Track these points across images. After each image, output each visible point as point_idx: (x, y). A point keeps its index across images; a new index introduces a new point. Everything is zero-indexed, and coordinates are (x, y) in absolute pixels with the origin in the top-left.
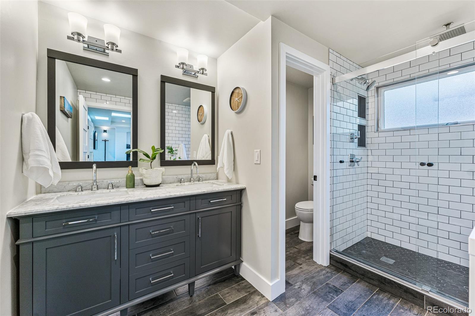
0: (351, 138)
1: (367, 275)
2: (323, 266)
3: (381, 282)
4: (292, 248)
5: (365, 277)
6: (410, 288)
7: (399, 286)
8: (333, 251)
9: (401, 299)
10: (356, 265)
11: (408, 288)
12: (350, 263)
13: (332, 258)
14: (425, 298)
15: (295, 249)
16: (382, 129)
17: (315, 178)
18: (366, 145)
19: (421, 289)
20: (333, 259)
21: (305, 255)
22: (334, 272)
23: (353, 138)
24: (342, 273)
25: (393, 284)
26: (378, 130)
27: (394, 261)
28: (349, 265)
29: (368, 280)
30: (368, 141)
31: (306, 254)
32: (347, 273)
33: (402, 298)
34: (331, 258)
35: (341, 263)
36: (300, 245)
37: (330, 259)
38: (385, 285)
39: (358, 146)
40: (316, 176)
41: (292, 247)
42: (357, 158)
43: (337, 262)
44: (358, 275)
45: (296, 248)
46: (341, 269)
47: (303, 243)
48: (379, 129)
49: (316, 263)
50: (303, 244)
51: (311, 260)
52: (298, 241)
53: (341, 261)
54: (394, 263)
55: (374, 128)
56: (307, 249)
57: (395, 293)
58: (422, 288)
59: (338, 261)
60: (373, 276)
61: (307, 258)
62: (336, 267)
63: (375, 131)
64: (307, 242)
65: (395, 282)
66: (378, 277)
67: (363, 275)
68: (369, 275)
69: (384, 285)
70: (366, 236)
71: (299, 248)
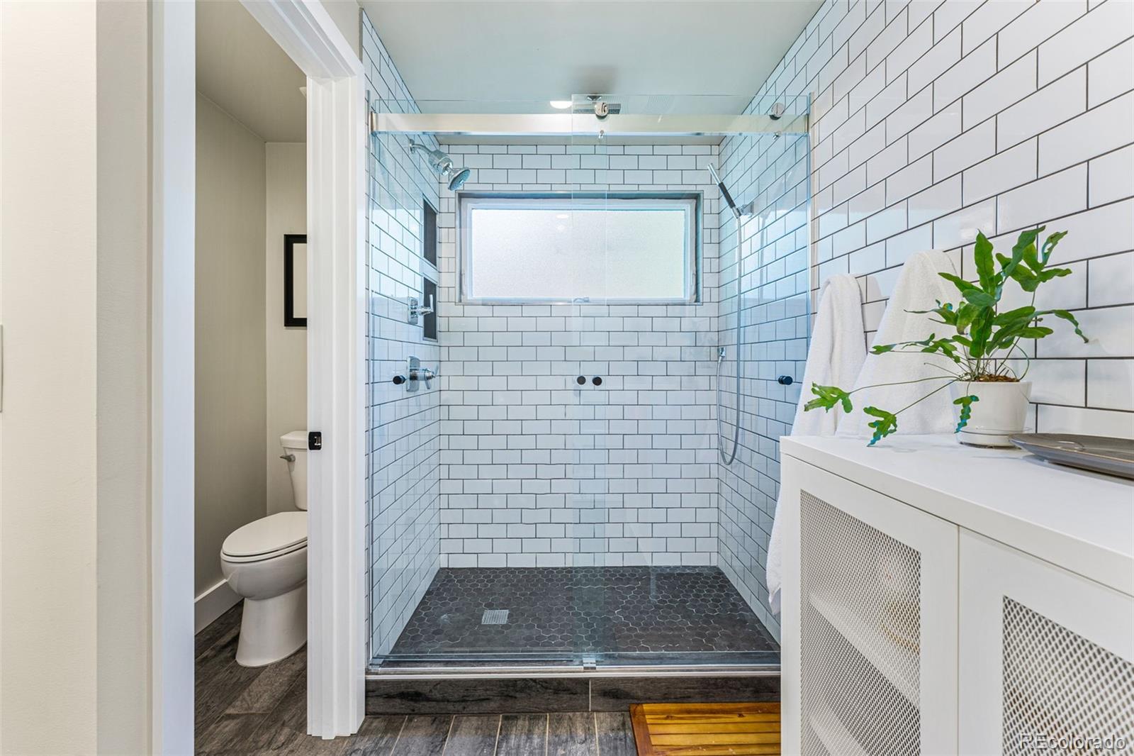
0: (412, 313)
1: (473, 696)
2: (345, 738)
3: (508, 696)
4: (213, 726)
5: (469, 703)
6: (564, 679)
7: (544, 684)
8: (373, 669)
9: (548, 714)
10: (445, 681)
11: (560, 681)
12: (427, 682)
13: (373, 691)
14: (590, 687)
15: (226, 723)
16: (468, 298)
17: (315, 440)
18: (438, 334)
19: (583, 670)
20: (376, 693)
21: (273, 731)
22: (385, 739)
23: (415, 312)
24: (406, 728)
25: (532, 687)
26: (460, 301)
27: (507, 612)
28: (425, 690)
29: (475, 709)
30: (441, 324)
31: (275, 722)
32: (422, 718)
33: (551, 711)
34: (370, 694)
35: (402, 696)
36: (245, 694)
37: (367, 697)
38: (516, 698)
39: (425, 336)
40: (319, 434)
41: (212, 723)
42: (425, 367)
43: (389, 697)
44: (450, 707)
45: (230, 717)
46: (402, 714)
47: (257, 675)
48: (462, 297)
49: (320, 738)
50: (256, 681)
51: (301, 737)
52: (235, 680)
53: (403, 690)
54: (508, 618)
55: (454, 294)
56: (277, 695)
57: (536, 708)
58: (585, 665)
59: (393, 691)
60: (487, 690)
61: (282, 738)
62: (387, 714)
63: (457, 301)
64: (272, 664)
65: (534, 680)
66: (501, 687)
67: (463, 700)
68: (480, 693)
69: (514, 699)
70: (438, 568)
71: (243, 712)
